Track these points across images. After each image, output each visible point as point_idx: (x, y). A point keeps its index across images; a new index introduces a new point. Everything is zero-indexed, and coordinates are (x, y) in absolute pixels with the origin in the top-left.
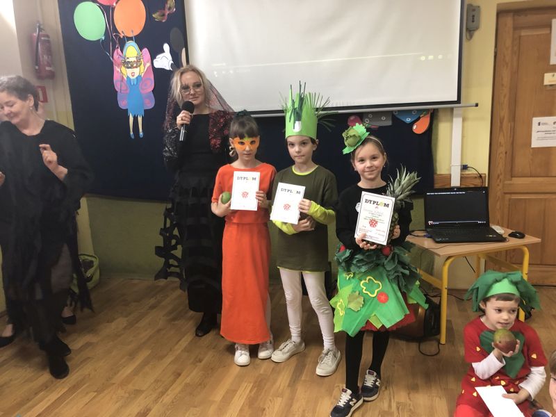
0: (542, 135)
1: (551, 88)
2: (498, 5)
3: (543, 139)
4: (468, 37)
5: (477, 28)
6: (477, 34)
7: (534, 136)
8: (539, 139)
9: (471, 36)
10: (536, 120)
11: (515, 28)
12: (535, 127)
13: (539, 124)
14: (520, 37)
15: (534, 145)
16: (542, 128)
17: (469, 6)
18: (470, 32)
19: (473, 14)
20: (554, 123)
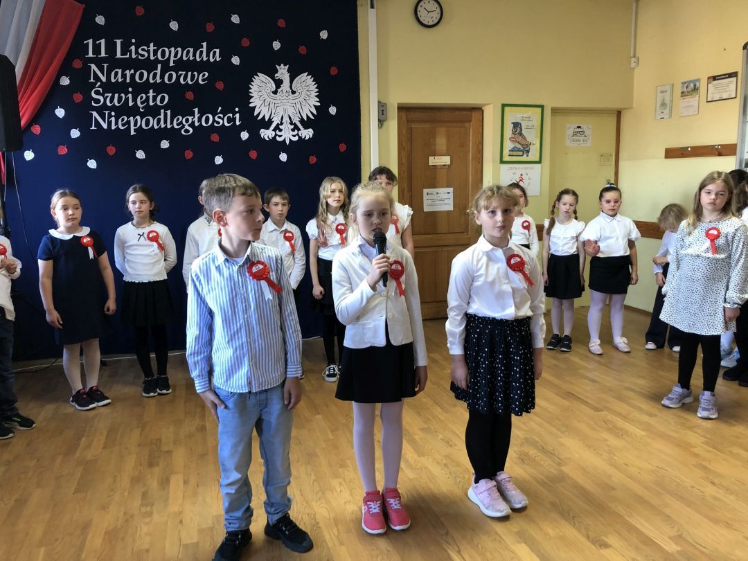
0: (430, 202)
1: (433, 168)
2: (398, 104)
3: (431, 205)
4: (380, 126)
5: (386, 119)
6: (385, 124)
7: (426, 203)
8: (428, 205)
9: (382, 126)
10: (425, 191)
11: (408, 121)
12: (425, 197)
13: (428, 194)
14: (411, 128)
15: (425, 210)
16: (429, 197)
17: (379, 102)
18: (381, 122)
19: (382, 109)
20: (437, 193)
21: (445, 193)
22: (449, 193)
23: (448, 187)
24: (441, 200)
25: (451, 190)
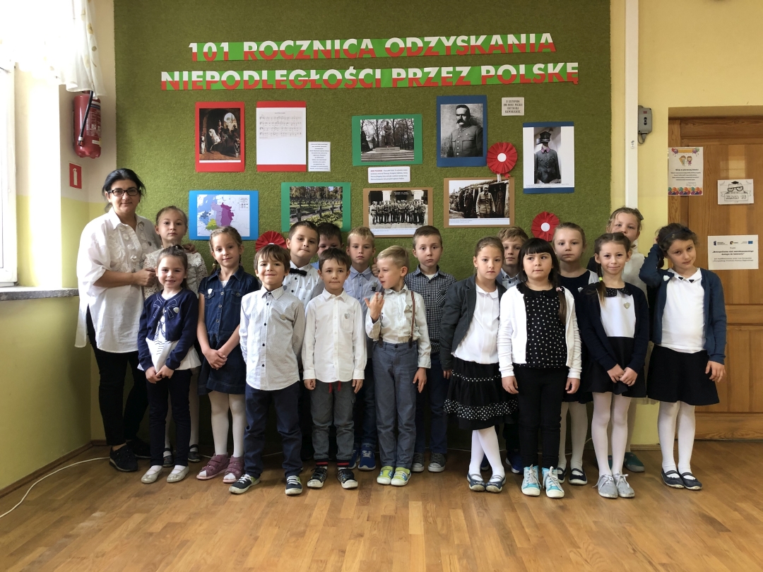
0: (719, 256)
2: (670, 109)
3: (721, 260)
4: (641, 141)
5: (650, 132)
6: (649, 138)
7: (711, 256)
8: (715, 260)
9: (644, 141)
10: (711, 239)
11: (683, 137)
12: (711, 247)
13: (715, 243)
16: (718, 248)
17: (640, 107)
18: (642, 135)
19: (645, 115)
20: (731, 243)
21: (744, 242)
22: (751, 242)
23: (750, 232)
24: (737, 253)
25: (755, 238)
